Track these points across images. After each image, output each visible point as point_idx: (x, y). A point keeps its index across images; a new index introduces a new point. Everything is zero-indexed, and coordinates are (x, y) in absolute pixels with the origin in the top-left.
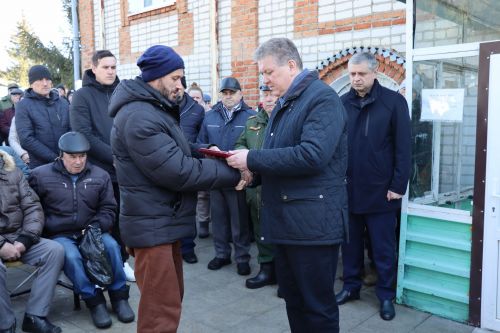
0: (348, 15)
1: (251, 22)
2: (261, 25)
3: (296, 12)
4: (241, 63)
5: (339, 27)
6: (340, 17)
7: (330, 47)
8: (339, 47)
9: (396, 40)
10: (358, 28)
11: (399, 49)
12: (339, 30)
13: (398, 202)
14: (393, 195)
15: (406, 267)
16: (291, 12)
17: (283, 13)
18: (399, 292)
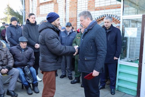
0: (103, 5)
1: (75, 6)
2: (78, 7)
3: (88, 4)
4: (72, 18)
5: (101, 9)
6: (101, 5)
7: (98, 14)
8: (101, 14)
9: (117, 13)
10: (106, 9)
11: (118, 15)
12: (101, 10)
13: (117, 60)
14: (115, 58)
15: (119, 79)
16: (87, 4)
17: (85, 4)
18: (116, 87)
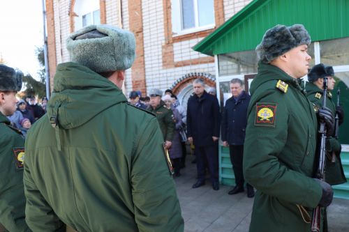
0: (188, 58)
1: (141, 62)
2: (146, 63)
3: (163, 57)
4: (136, 82)
5: (184, 64)
6: (184, 59)
7: (181, 73)
8: (185, 73)
9: (211, 69)
10: (193, 64)
11: (212, 73)
12: (185, 65)
16: (161, 57)
17: (157, 57)
